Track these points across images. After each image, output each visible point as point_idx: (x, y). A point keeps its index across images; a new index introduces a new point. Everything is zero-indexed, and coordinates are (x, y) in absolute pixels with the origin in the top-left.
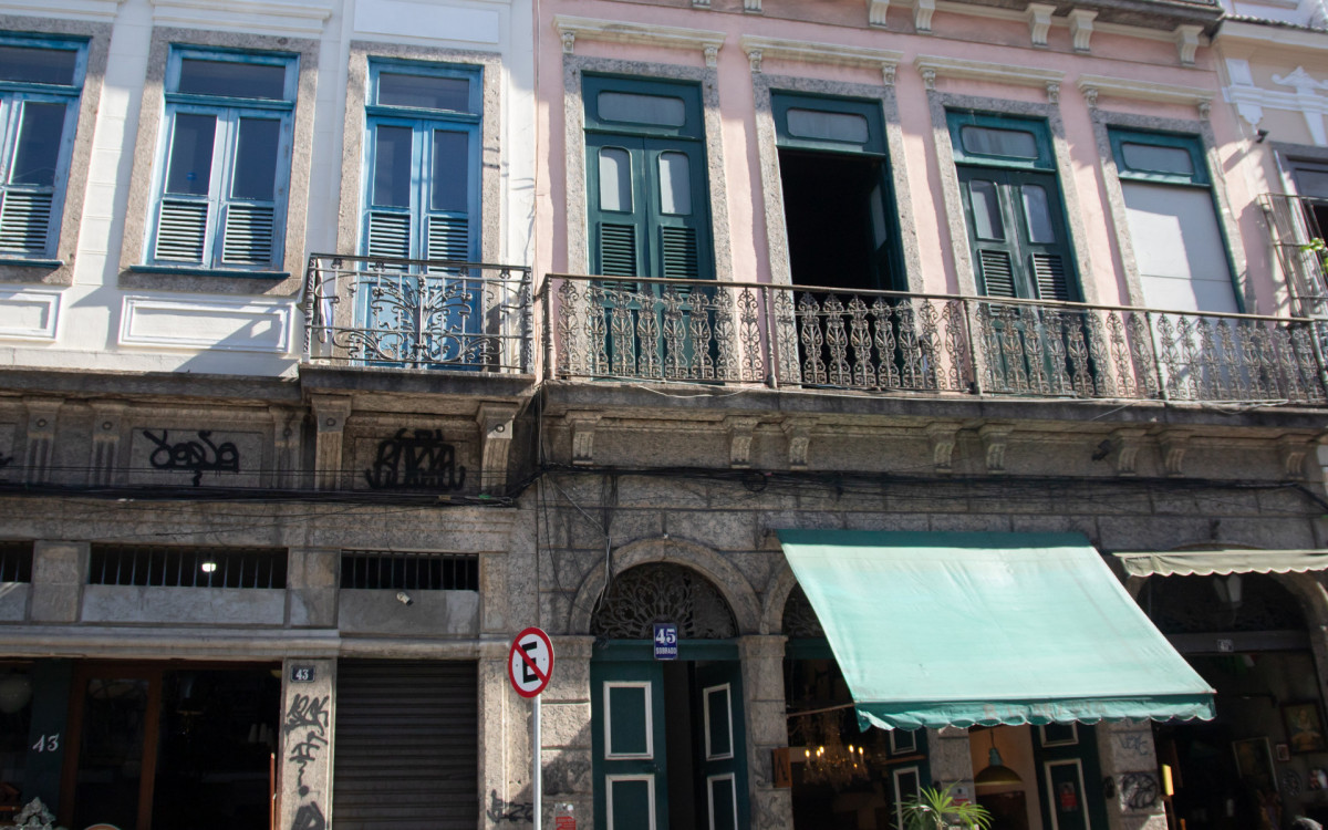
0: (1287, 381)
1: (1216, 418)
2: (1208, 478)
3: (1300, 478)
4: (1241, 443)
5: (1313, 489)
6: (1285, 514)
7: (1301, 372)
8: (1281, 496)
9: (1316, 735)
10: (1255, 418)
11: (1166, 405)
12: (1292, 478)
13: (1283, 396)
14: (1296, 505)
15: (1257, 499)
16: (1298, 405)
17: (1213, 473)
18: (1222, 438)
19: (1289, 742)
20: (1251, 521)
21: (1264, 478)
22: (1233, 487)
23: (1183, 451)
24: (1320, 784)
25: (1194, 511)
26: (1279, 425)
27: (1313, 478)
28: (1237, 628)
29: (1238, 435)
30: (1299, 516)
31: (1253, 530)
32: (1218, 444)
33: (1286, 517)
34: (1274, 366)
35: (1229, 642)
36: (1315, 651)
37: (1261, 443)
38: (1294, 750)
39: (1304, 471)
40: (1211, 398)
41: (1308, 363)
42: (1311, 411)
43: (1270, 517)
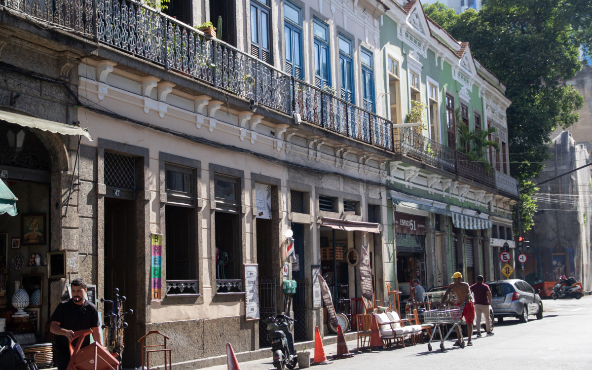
0: (76, 17)
1: (33, 29)
2: (16, 66)
3: (67, 80)
4: (39, 49)
5: (72, 88)
6: (55, 100)
7: (84, 15)
8: (54, 88)
9: (40, 234)
10: (54, 35)
11: (4, 9)
12: (63, 79)
13: (72, 26)
14: (61, 96)
15: (41, 87)
16: (79, 35)
17: (19, 64)
18: (29, 42)
19: (22, 238)
20: (35, 99)
21: (47, 74)
22: (30, 75)
23: (5, 43)
24: (35, 263)
25: (3, 84)
26: (66, 44)
27: (74, 82)
28: (13, 164)
29: (40, 43)
30: (61, 103)
31: (35, 105)
32: (26, 45)
33: (54, 102)
34: (71, 6)
35: (6, 172)
36: (53, 184)
37: (52, 52)
38: (24, 242)
39: (69, 77)
40: (31, 14)
41: (90, 11)
42: (85, 40)
43: (46, 100)
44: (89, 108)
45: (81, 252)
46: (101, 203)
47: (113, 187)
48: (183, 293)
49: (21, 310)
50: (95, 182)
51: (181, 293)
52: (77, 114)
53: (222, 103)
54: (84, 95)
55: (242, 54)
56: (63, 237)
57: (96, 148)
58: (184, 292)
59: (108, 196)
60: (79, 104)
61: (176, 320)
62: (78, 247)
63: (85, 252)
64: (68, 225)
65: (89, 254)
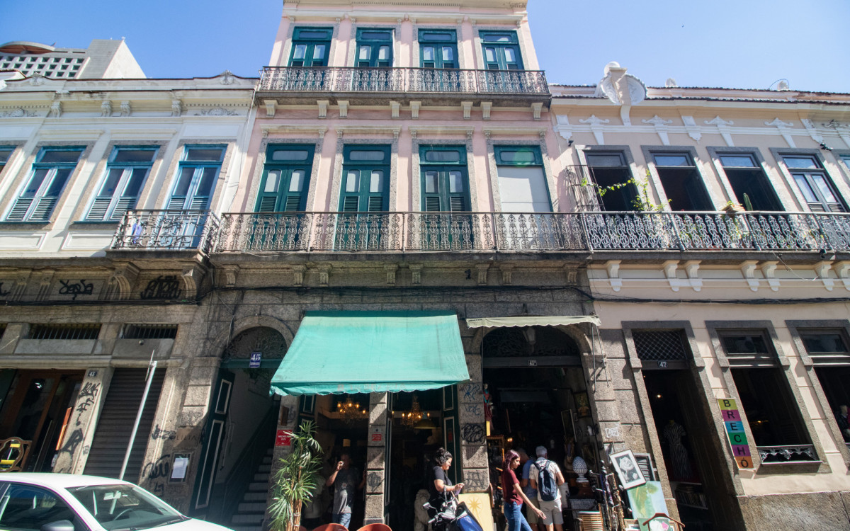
0: (564, 239)
1: (525, 257)
2: (525, 285)
3: (576, 284)
4: (544, 270)
5: (584, 289)
6: (567, 301)
8: (566, 292)
9: (587, 408)
10: (545, 256)
11: (497, 251)
12: (571, 284)
13: (561, 246)
14: (574, 297)
15: (552, 294)
16: (570, 249)
17: (529, 283)
18: (533, 267)
20: (548, 304)
21: (557, 285)
22: (540, 289)
23: (510, 274)
24: (589, 433)
25: (517, 300)
27: (584, 284)
28: (537, 354)
29: (539, 265)
30: (575, 302)
31: (549, 308)
32: (531, 270)
35: (535, 361)
37: (556, 269)
38: (579, 416)
39: (578, 282)
41: (577, 231)
42: (577, 252)
43: (558, 302)
44: (602, 300)
45: (623, 422)
46: (639, 377)
47: (657, 360)
48: (789, 460)
49: (581, 476)
50: (627, 358)
51: (787, 460)
52: (593, 307)
53: (778, 262)
54: (596, 292)
55: (798, 214)
56: (599, 409)
57: (622, 330)
58: (791, 459)
59: (646, 369)
60: (593, 299)
61: (789, 492)
62: (618, 417)
63: (630, 422)
64: (601, 398)
65: (635, 424)
